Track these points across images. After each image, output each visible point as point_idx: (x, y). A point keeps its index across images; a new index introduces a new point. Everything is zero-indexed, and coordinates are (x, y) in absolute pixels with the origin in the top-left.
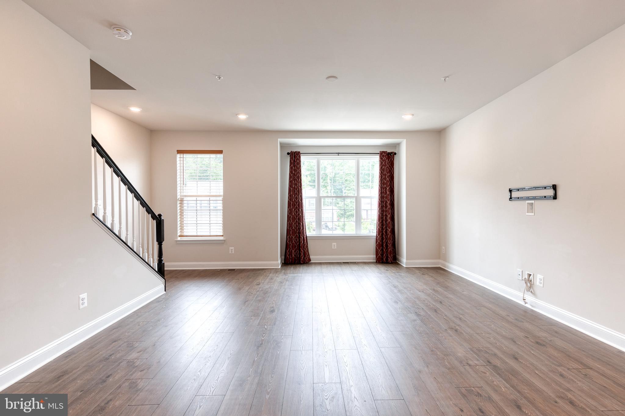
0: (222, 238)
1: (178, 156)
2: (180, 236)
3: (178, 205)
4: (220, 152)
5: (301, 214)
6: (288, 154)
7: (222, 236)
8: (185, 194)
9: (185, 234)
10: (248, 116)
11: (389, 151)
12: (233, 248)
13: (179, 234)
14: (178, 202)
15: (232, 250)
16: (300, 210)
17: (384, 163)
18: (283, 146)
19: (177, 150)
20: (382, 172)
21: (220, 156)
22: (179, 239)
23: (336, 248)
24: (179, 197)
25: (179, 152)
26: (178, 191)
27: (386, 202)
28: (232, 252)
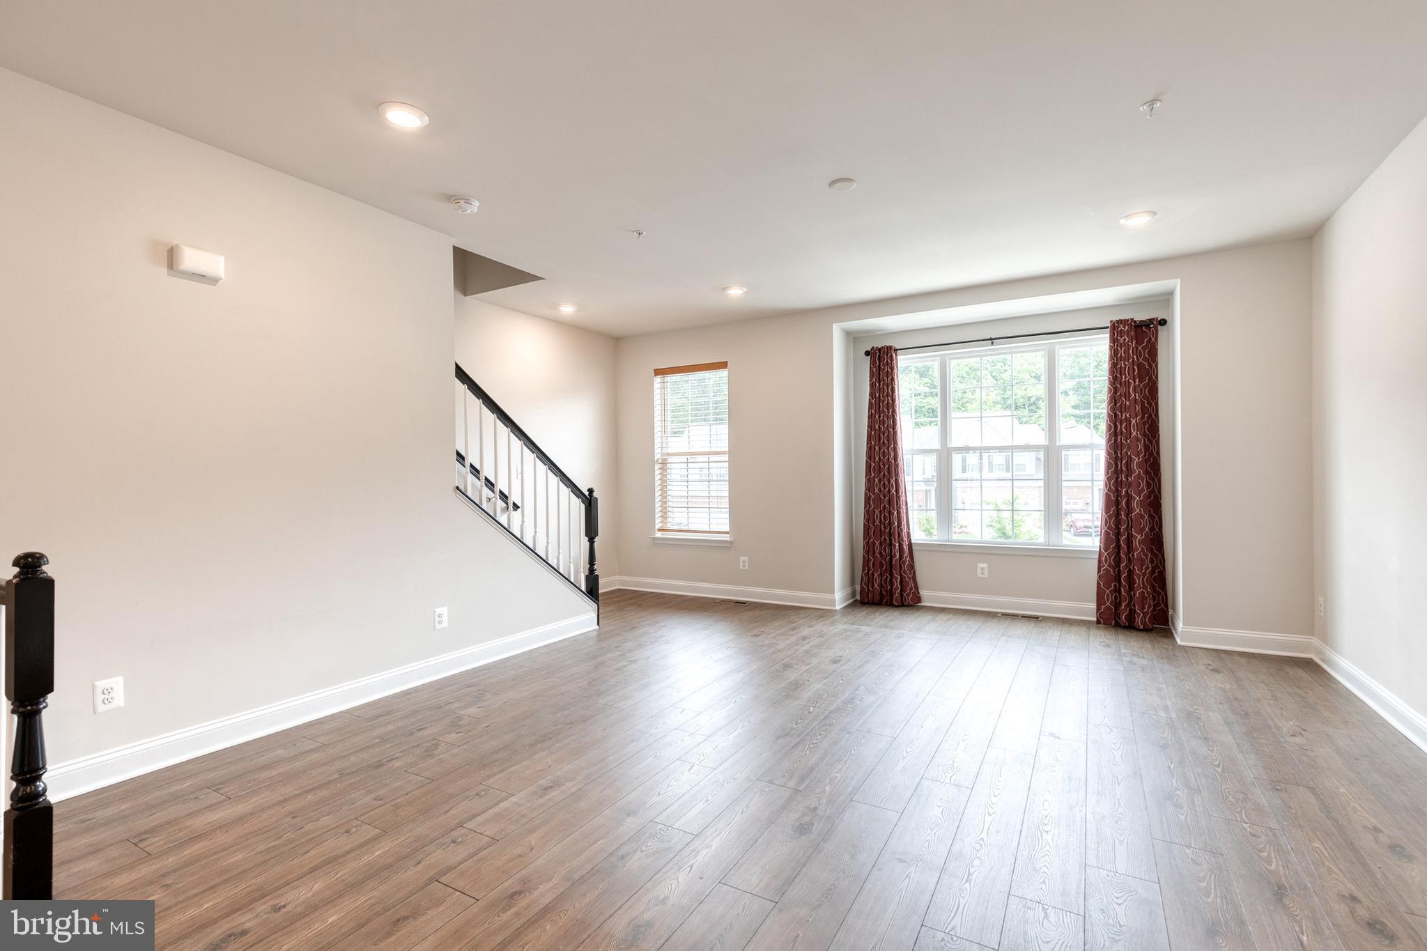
0: (726, 538)
1: (658, 379)
2: (659, 530)
3: (657, 472)
4: (723, 365)
5: (893, 491)
6: (867, 353)
7: (728, 533)
8: (670, 451)
9: (669, 526)
10: (745, 290)
11: (1140, 316)
12: (745, 559)
13: (657, 527)
14: (657, 467)
15: (744, 562)
16: (893, 481)
17: (1121, 352)
18: (853, 338)
19: (655, 370)
20: (1115, 378)
21: (724, 373)
22: (659, 535)
23: (986, 575)
24: (658, 456)
25: (658, 372)
26: (657, 445)
27: (1130, 460)
28: (744, 566)
